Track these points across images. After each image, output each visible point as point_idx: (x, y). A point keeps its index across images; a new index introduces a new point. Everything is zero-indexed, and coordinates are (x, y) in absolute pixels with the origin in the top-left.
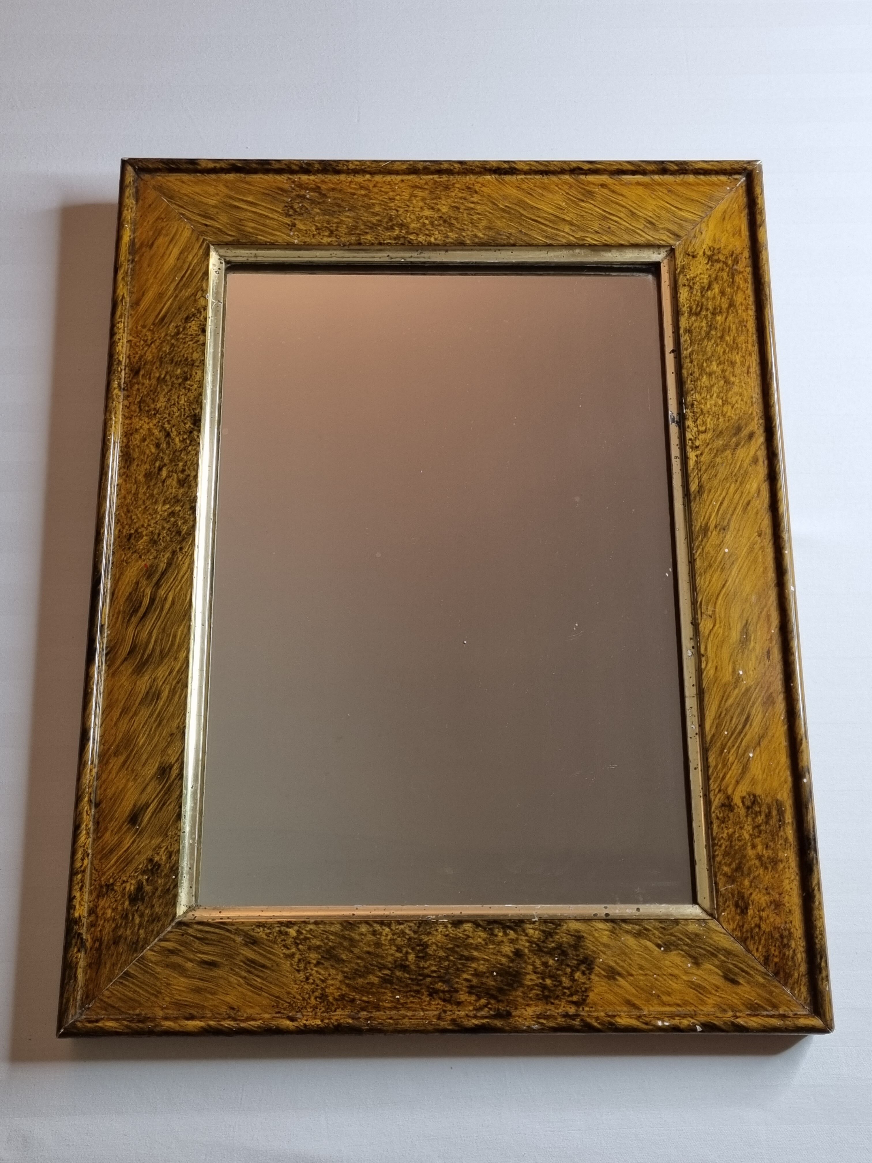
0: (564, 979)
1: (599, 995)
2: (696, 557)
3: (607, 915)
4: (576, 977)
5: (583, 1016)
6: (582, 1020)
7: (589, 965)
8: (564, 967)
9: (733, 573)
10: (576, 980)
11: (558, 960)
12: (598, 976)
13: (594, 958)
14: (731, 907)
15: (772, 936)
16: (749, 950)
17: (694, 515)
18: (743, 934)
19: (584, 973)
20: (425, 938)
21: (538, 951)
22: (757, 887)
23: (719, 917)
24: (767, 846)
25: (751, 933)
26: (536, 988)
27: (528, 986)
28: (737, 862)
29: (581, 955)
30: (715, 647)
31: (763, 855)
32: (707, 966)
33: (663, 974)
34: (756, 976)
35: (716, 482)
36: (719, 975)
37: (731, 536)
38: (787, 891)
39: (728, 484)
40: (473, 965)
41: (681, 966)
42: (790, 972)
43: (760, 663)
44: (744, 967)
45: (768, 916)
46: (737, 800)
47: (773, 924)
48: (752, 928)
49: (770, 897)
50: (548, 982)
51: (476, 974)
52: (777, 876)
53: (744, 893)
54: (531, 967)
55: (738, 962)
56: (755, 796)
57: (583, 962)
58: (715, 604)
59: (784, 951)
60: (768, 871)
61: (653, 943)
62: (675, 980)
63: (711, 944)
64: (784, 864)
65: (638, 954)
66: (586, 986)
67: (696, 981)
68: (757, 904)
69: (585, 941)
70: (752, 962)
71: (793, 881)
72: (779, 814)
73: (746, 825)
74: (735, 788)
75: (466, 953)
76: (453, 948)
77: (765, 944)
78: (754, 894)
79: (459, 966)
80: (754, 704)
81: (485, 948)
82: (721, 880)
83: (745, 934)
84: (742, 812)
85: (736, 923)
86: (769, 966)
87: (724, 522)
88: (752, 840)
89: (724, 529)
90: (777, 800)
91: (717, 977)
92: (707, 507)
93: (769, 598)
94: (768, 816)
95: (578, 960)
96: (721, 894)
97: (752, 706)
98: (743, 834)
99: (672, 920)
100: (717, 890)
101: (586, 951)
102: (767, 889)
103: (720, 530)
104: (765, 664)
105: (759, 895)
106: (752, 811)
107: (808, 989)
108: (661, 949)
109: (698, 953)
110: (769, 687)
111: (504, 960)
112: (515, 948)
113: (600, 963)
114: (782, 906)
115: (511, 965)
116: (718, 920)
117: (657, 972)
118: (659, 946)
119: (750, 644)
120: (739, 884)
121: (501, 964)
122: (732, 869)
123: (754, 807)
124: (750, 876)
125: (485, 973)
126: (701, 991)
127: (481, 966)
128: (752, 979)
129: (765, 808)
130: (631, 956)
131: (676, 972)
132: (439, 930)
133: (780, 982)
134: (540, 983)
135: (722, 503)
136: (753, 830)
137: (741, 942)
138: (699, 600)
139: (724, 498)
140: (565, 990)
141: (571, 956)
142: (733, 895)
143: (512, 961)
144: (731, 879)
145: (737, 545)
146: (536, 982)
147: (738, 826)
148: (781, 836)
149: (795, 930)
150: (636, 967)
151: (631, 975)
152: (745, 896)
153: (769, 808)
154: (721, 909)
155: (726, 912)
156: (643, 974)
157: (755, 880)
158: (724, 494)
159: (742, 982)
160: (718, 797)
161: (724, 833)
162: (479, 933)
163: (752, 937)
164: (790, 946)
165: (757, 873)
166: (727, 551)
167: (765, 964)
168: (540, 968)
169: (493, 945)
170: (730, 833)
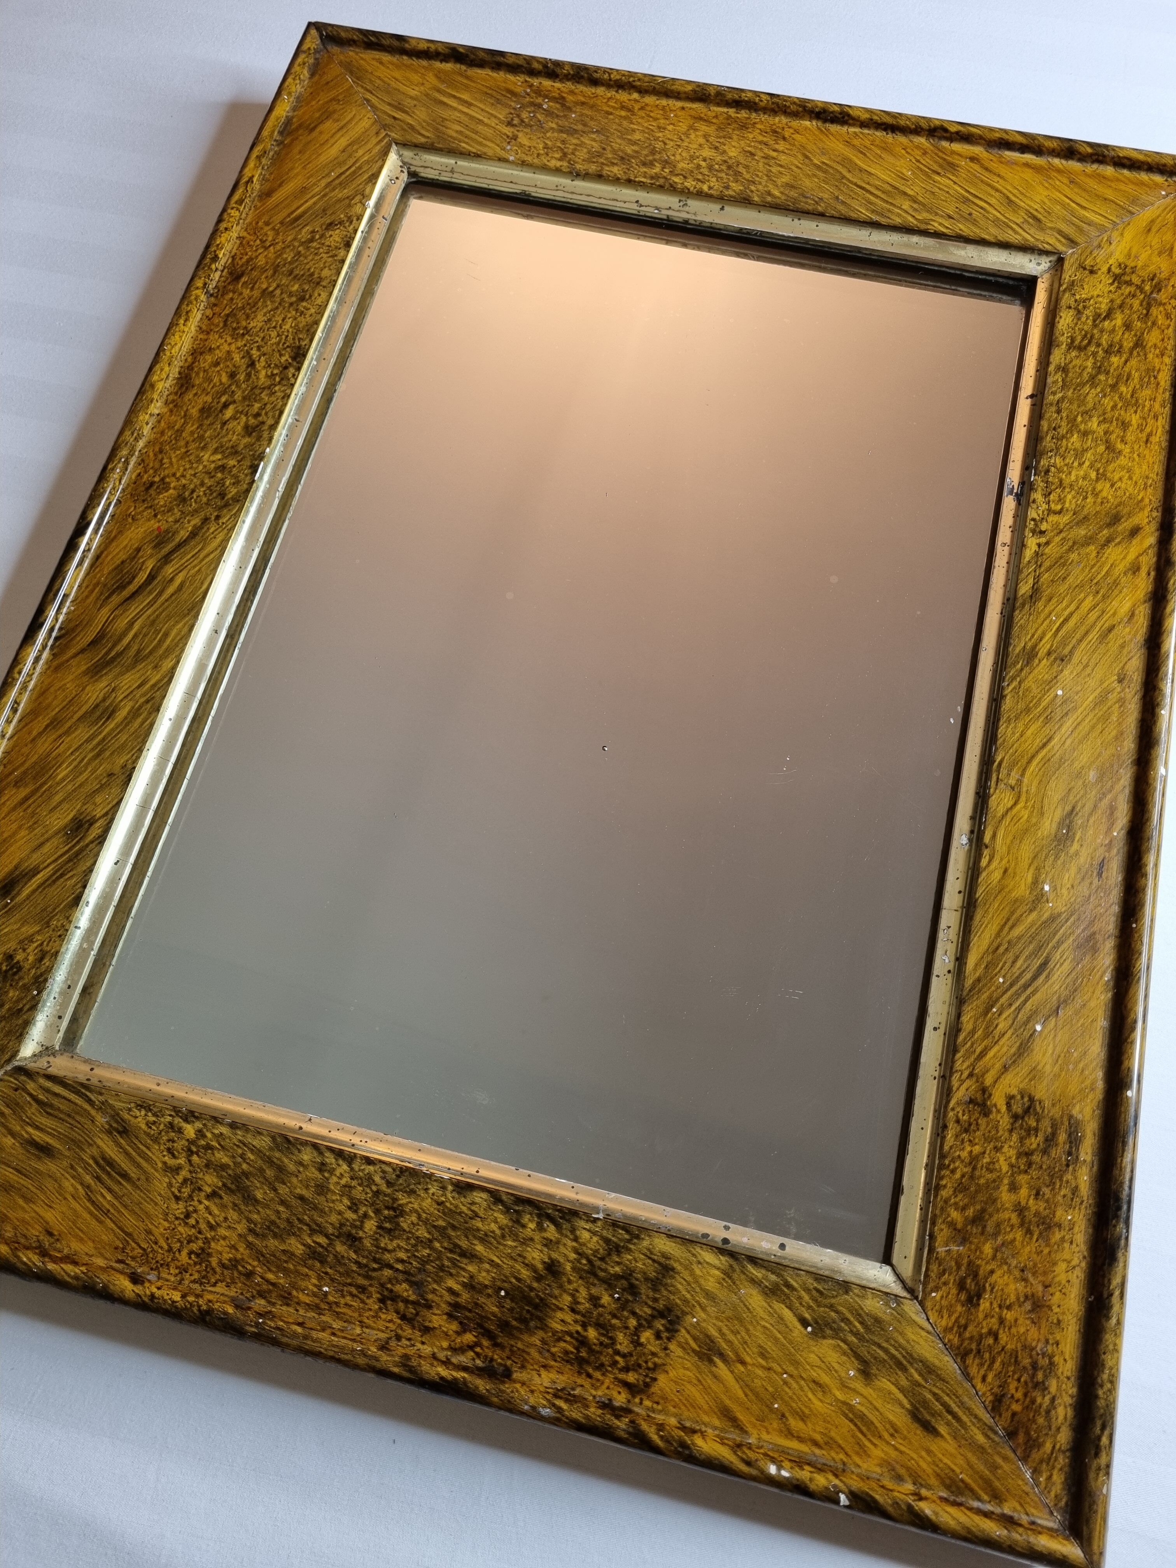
0: (620, 1336)
1: (675, 1382)
2: (1006, 692)
3: (726, 1242)
4: (643, 1340)
5: (638, 1414)
6: (632, 1422)
7: (671, 1322)
8: (625, 1313)
9: (1064, 730)
10: (641, 1345)
11: (619, 1299)
12: (684, 1349)
13: (685, 1313)
14: (951, 1285)
15: (1016, 1361)
16: (968, 1374)
17: (1016, 630)
18: (963, 1341)
19: (658, 1336)
20: (403, 1199)
21: (588, 1272)
22: (1006, 1263)
23: (924, 1298)
24: (1037, 1194)
25: (979, 1344)
26: (568, 1338)
27: (554, 1332)
28: (978, 1207)
29: (661, 1302)
30: (1010, 838)
31: (1027, 1208)
32: (885, 1384)
33: (802, 1377)
34: (973, 1428)
35: (1063, 588)
36: (903, 1407)
37: (1072, 672)
38: (1060, 1283)
39: (1082, 595)
40: (470, 1268)
41: (836, 1371)
42: (1038, 1436)
43: (1083, 879)
44: (953, 1405)
45: (1016, 1320)
46: (998, 1099)
47: (1023, 1338)
48: (981, 1336)
49: (1026, 1287)
50: (592, 1334)
51: (471, 1286)
52: (1046, 1251)
53: (979, 1266)
54: (570, 1299)
55: (943, 1391)
56: (1031, 1099)
57: (661, 1315)
58: (1024, 770)
59: (1034, 1394)
60: (1031, 1239)
61: (795, 1315)
62: (820, 1395)
63: (900, 1346)
64: (1063, 1233)
65: (764, 1327)
66: (656, 1359)
67: (859, 1407)
68: (999, 1294)
69: (674, 1278)
70: (971, 1399)
71: (1074, 1268)
72: (1071, 1142)
73: (1006, 1146)
74: (999, 1078)
75: (464, 1243)
76: (445, 1228)
77: (1000, 1372)
78: (999, 1273)
79: (446, 1263)
80: (1060, 943)
81: (499, 1243)
82: (943, 1233)
83: (966, 1342)
84: (1005, 1121)
85: (953, 1318)
86: (1000, 1416)
87: (1064, 649)
88: (1012, 1175)
89: (1062, 660)
90: (1071, 1117)
91: (898, 1410)
92: (1039, 621)
93: (1119, 780)
94: (1050, 1140)
95: (654, 1309)
96: (937, 1258)
97: (1056, 947)
98: (998, 1161)
99: (837, 1282)
100: (931, 1250)
101: (672, 1297)
102: (1023, 1271)
103: (1055, 659)
104: (1091, 883)
105: (1006, 1277)
106: (1022, 1125)
107: (1066, 1479)
108: (806, 1328)
109: (872, 1355)
110: (1092, 923)
111: (525, 1273)
112: (550, 1258)
113: (692, 1324)
114: (1046, 1309)
115: (535, 1285)
116: (921, 1303)
117: (791, 1369)
118: (805, 1323)
119: (1071, 846)
120: (973, 1247)
121: (519, 1280)
122: (966, 1218)
123: (1026, 1119)
124: (996, 1240)
125: (486, 1286)
126: (864, 1429)
127: (484, 1274)
128: (963, 1431)
129: (1046, 1126)
130: (751, 1328)
131: (825, 1379)
132: (431, 1192)
133: (1014, 1452)
134: (577, 1332)
135: (1066, 620)
136: (1017, 1158)
137: (956, 1355)
138: (998, 759)
139: (1071, 614)
140: (618, 1358)
141: (644, 1297)
142: (959, 1267)
143: (539, 1278)
144: (961, 1235)
145: (1079, 688)
146: (571, 1328)
147: (992, 1145)
148: (1067, 1182)
149: (1062, 1361)
150: (755, 1350)
151: (743, 1363)
152: (981, 1272)
153: (1055, 1126)
154: (931, 1285)
155: (940, 1293)
156: (763, 1367)
157: (1004, 1249)
158: (1072, 607)
159: (943, 1432)
160: (965, 1086)
161: (963, 1149)
162: (496, 1214)
163: (979, 1351)
164: (1046, 1389)
165: (1010, 1237)
166: (1060, 692)
167: (993, 1409)
168: (585, 1305)
169: (514, 1241)
170: (974, 1153)
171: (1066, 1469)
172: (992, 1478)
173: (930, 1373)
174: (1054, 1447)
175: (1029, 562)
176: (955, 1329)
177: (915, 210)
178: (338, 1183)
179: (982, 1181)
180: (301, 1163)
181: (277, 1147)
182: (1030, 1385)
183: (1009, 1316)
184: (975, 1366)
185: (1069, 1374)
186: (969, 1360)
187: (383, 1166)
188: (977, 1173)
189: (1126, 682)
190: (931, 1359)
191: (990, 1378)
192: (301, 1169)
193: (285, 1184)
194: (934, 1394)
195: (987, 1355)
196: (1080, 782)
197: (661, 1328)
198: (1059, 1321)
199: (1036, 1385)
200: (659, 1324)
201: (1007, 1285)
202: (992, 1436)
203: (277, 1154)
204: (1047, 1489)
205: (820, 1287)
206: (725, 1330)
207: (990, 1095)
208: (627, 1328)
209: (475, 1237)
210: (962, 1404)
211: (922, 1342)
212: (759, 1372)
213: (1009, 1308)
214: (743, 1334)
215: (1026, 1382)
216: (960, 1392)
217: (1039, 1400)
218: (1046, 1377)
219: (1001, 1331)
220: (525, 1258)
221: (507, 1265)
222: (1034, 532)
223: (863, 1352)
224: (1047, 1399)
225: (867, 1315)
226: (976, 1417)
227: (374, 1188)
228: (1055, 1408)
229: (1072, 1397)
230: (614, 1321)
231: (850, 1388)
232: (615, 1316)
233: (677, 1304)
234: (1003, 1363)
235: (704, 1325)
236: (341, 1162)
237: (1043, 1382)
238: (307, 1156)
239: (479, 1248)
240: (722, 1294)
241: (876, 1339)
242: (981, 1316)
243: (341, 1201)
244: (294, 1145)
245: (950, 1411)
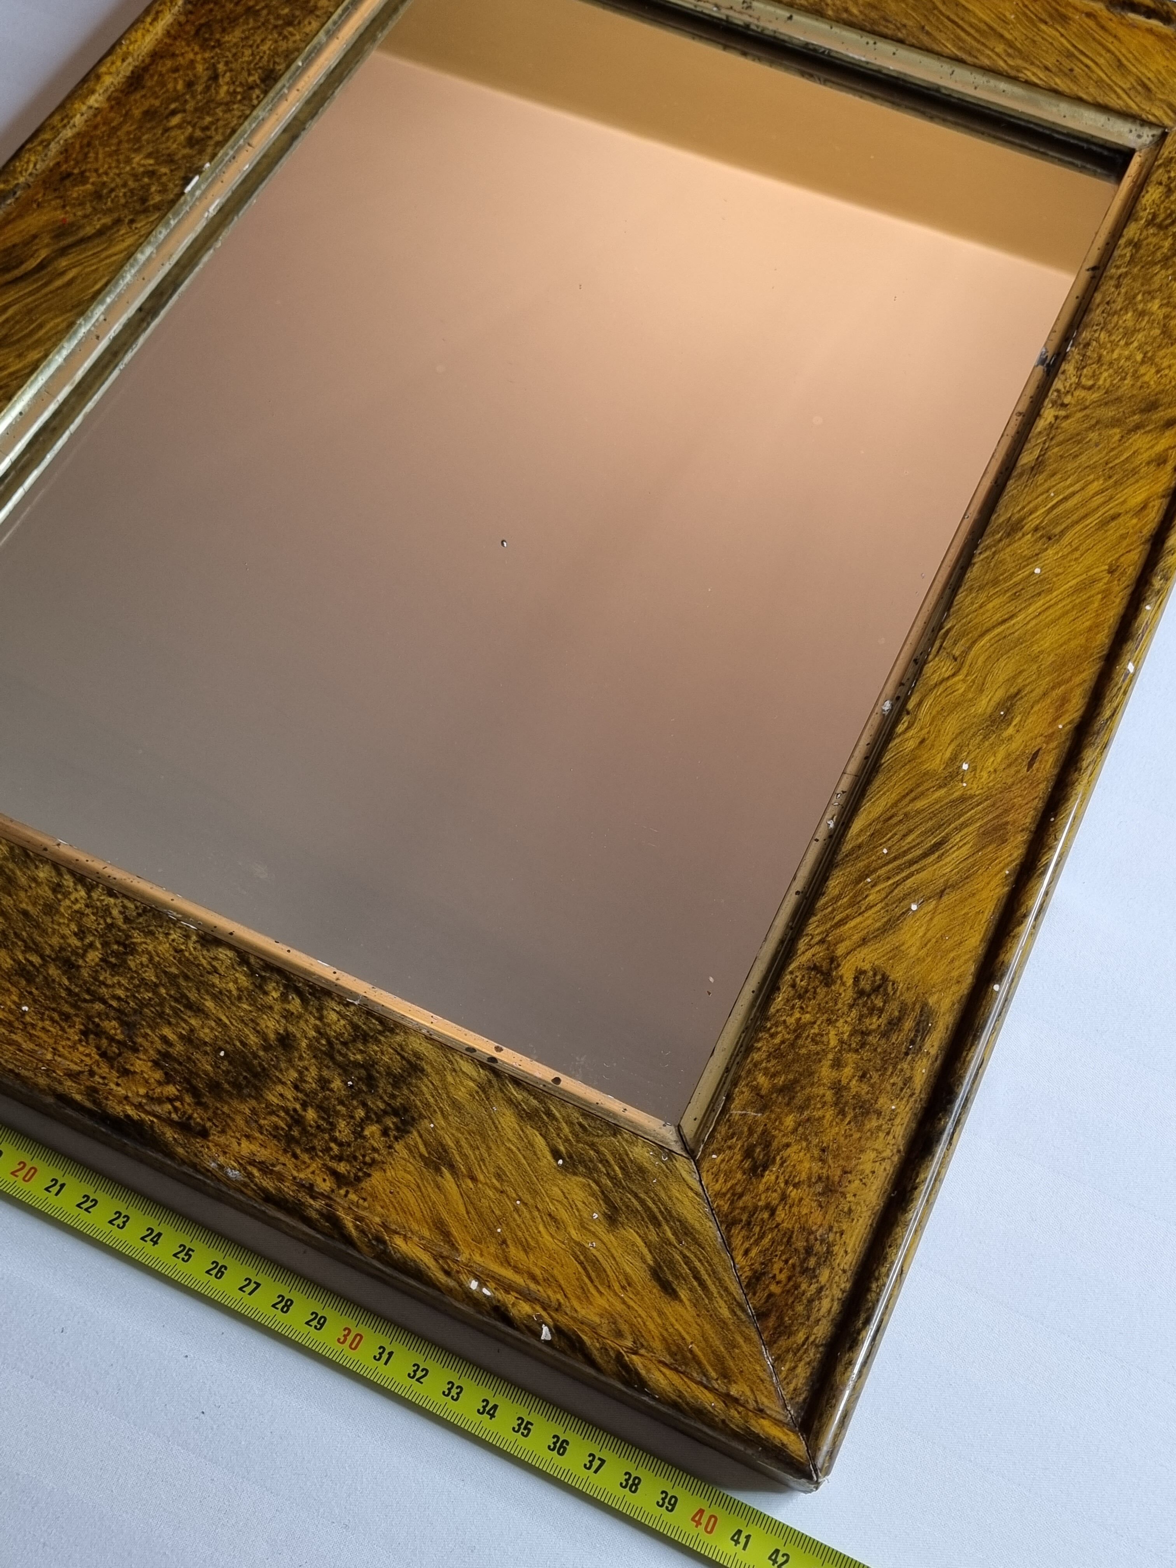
0: (342, 1125)
1: (391, 1183)
2: (975, 560)
3: (493, 1060)
4: (366, 1133)
5: (338, 1205)
6: (329, 1205)
7: (404, 1122)
8: (355, 1102)
9: (1031, 610)
10: (363, 1137)
11: (351, 1086)
12: (411, 1151)
13: (421, 1116)
14: (736, 1150)
15: (788, 1241)
16: (730, 1244)
17: (1005, 499)
18: (733, 1209)
19: (385, 1132)
20: (137, 938)
21: (324, 1053)
22: (806, 1140)
23: (702, 1158)
24: (863, 1076)
25: (751, 1216)
26: (282, 1114)
27: (269, 1105)
28: (791, 1077)
29: (399, 1100)
30: (938, 708)
31: (847, 1088)
32: (631, 1234)
33: (536, 1207)
34: (719, 1299)
35: (1071, 466)
36: (644, 1261)
37: (1057, 553)
38: (862, 1172)
39: (1092, 477)
40: (193, 1022)
41: (578, 1210)
42: (792, 1325)
43: (1009, 766)
44: (703, 1272)
45: (801, 1200)
46: (847, 971)
47: (803, 1220)
48: (756, 1208)
49: (822, 1168)
50: (311, 1115)
51: (189, 1039)
52: (857, 1135)
53: (774, 1137)
54: (296, 1075)
55: (696, 1256)
56: (885, 978)
57: (396, 1113)
58: (974, 642)
59: (799, 1280)
60: (842, 1120)
61: (548, 1144)
62: (553, 1230)
63: (659, 1200)
64: (881, 1121)
65: (509, 1149)
66: (376, 1155)
67: (594, 1251)
68: (790, 1169)
69: (421, 1079)
70: (725, 1270)
71: (884, 1159)
72: (917, 1031)
73: (842, 1021)
74: (855, 949)
75: (193, 996)
76: (176, 976)
77: (768, 1249)
78: (795, 1148)
79: (168, 1011)
80: (964, 825)
81: (232, 1003)
82: (742, 1094)
83: (737, 1211)
84: (847, 995)
85: (729, 1185)
86: (754, 1294)
87: (1054, 528)
88: (840, 1051)
89: (1050, 539)
90: (925, 1005)
91: (638, 1263)
92: (1034, 495)
93: (1080, 672)
94: (894, 1024)
95: (389, 1105)
96: (728, 1120)
97: (958, 829)
98: (827, 1034)
99: (608, 1123)
100: (725, 1110)
101: (413, 1098)
102: (823, 1151)
103: (1042, 537)
104: (1018, 772)
105: (801, 1154)
106: (866, 1002)
107: (811, 1374)
108: (557, 1161)
109: (624, 1203)
110: (1006, 811)
111: (253, 1039)
112: (286, 1030)
113: (427, 1129)
114: (838, 1195)
115: (261, 1053)
116: (698, 1164)
117: (527, 1197)
118: (556, 1154)
119: (1005, 729)
120: (773, 1116)
121: (244, 1044)
122: (774, 1086)
123: (873, 997)
124: (802, 1113)
125: (205, 1043)
126: (593, 1275)
127: (207, 1030)
128: (707, 1301)
129: (893, 1009)
130: (493, 1147)
131: (563, 1215)
132: (171, 937)
133: (760, 1334)
134: (295, 1110)
135: (1066, 499)
136: (851, 1035)
137: (721, 1222)
138: (947, 626)
139: (1073, 494)
140: (333, 1145)
141: (381, 1091)
142: (751, 1132)
143: (267, 1048)
144: (763, 1102)
145: (1061, 571)
146: (289, 1104)
147: (825, 1016)
148: (902, 1070)
149: (842, 1252)
150: (492, 1170)
151: (474, 1179)
152: (775, 1144)
153: (904, 1010)
154: (715, 1146)
155: (721, 1157)
156: (496, 1188)
157: (808, 1124)
158: (1077, 487)
159: (683, 1296)
160: (812, 951)
161: (791, 1015)
162: (237, 975)
163: (749, 1223)
164: (816, 1277)
165: (818, 1114)
166: (1037, 571)
167: (747, 1286)
168: (311, 1084)
169: (250, 1005)
170: (803, 1020)
171: (815, 1364)
172: (727, 1356)
173: (686, 1234)
174: (807, 1338)
175: (1040, 433)
176: (729, 1195)
177: (1009, 55)
178: (70, 907)
179: (803, 1051)
180: (34, 879)
181: (13, 857)
182: (798, 1269)
183: (794, 1193)
184: (740, 1237)
185: (846, 1267)
186: (735, 1231)
187: (126, 902)
188: (800, 1042)
189: (1117, 574)
190: (691, 1221)
191: (753, 1253)
192: (33, 885)
193: (10, 895)
194: (685, 1257)
195: (757, 1229)
196: (1035, 667)
197: (391, 1125)
198: (850, 1210)
199: (805, 1270)
200: (390, 1122)
201: (801, 1162)
202: (739, 1313)
203: (11, 865)
204: (787, 1380)
205: (585, 1123)
206: (463, 1143)
207: (839, 965)
208: (352, 1117)
209: (207, 992)
210: (714, 1273)
211: (686, 1202)
212: (490, 1193)
213: (796, 1186)
214: (483, 1150)
215: (794, 1266)
216: (716, 1260)
217: (804, 1286)
218: (818, 1264)
219: (780, 1208)
220: (258, 1024)
221: (235, 1028)
222: (1054, 403)
223: (615, 1197)
224: (814, 1287)
225: (632, 1161)
226: (726, 1289)
227: (109, 921)
228: (820, 1299)
229: (843, 1292)
230: (339, 1108)
231: (590, 1231)
232: (341, 1103)
233: (416, 1106)
234: (773, 1241)
235: (441, 1132)
236: (79, 887)
237: (814, 1270)
238: (44, 873)
239: (209, 1004)
240: (471, 1107)
241: (634, 1188)
242: (762, 1187)
243: (68, 926)
244: (32, 860)
245: (697, 1278)
